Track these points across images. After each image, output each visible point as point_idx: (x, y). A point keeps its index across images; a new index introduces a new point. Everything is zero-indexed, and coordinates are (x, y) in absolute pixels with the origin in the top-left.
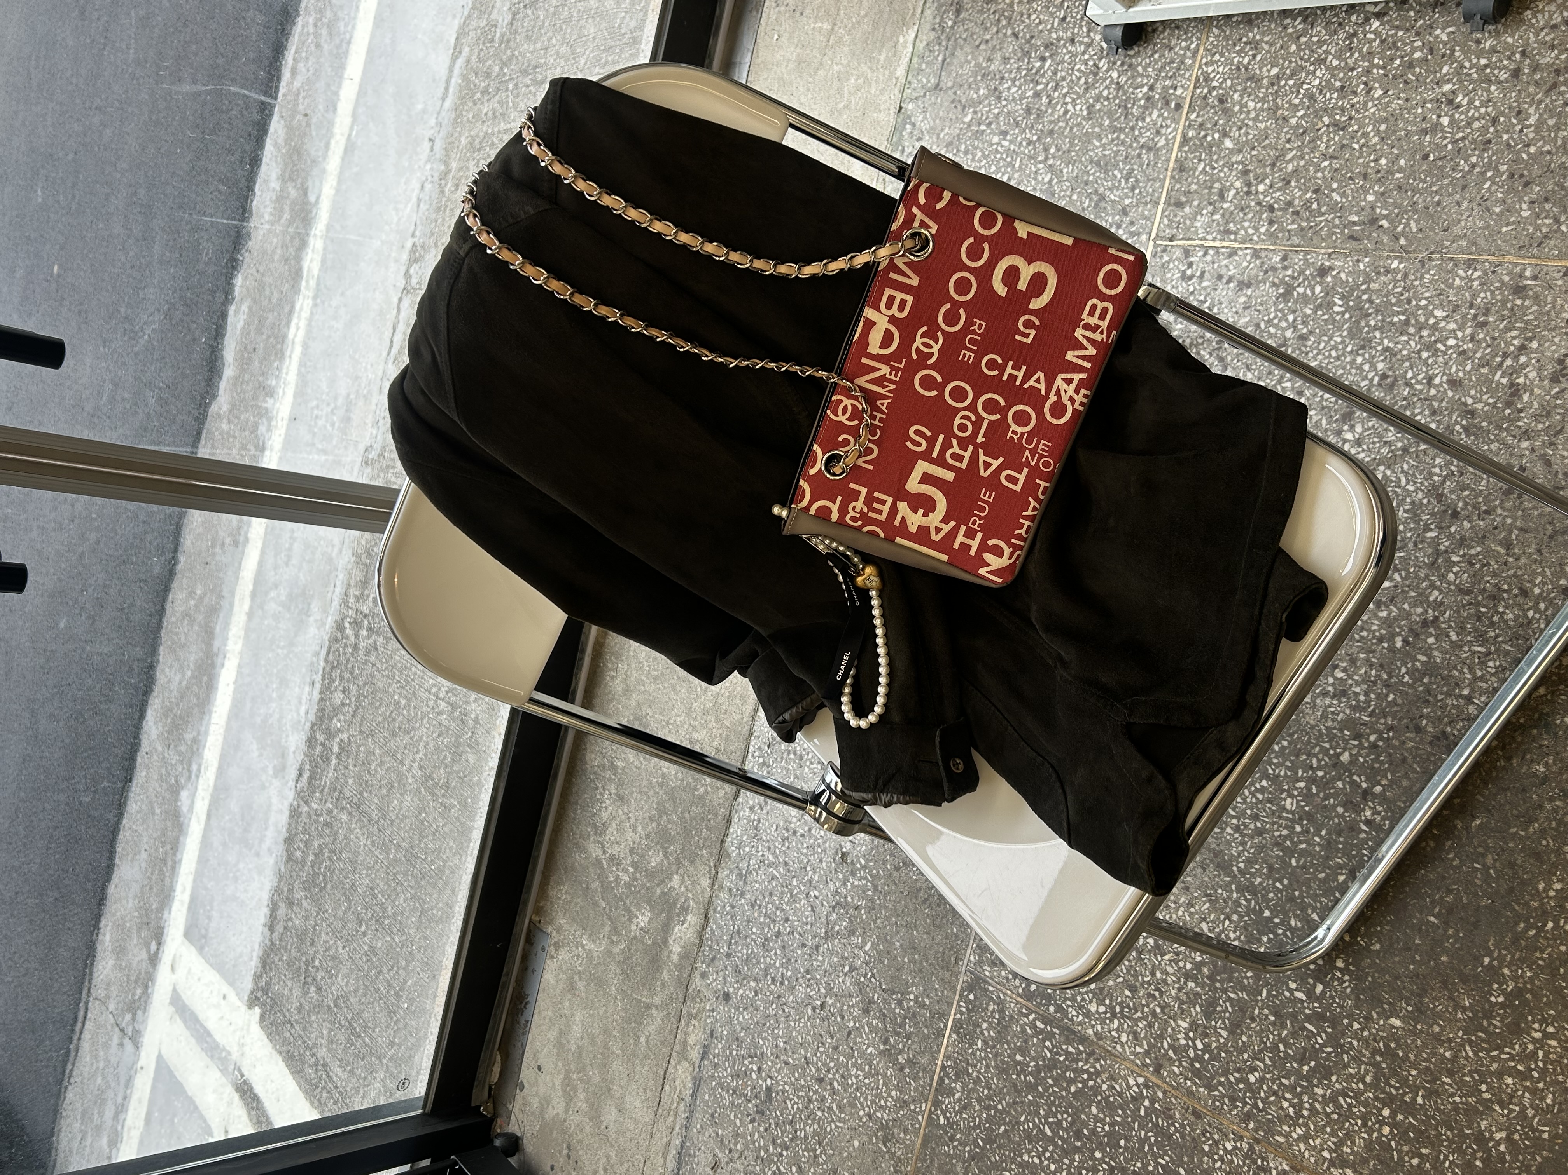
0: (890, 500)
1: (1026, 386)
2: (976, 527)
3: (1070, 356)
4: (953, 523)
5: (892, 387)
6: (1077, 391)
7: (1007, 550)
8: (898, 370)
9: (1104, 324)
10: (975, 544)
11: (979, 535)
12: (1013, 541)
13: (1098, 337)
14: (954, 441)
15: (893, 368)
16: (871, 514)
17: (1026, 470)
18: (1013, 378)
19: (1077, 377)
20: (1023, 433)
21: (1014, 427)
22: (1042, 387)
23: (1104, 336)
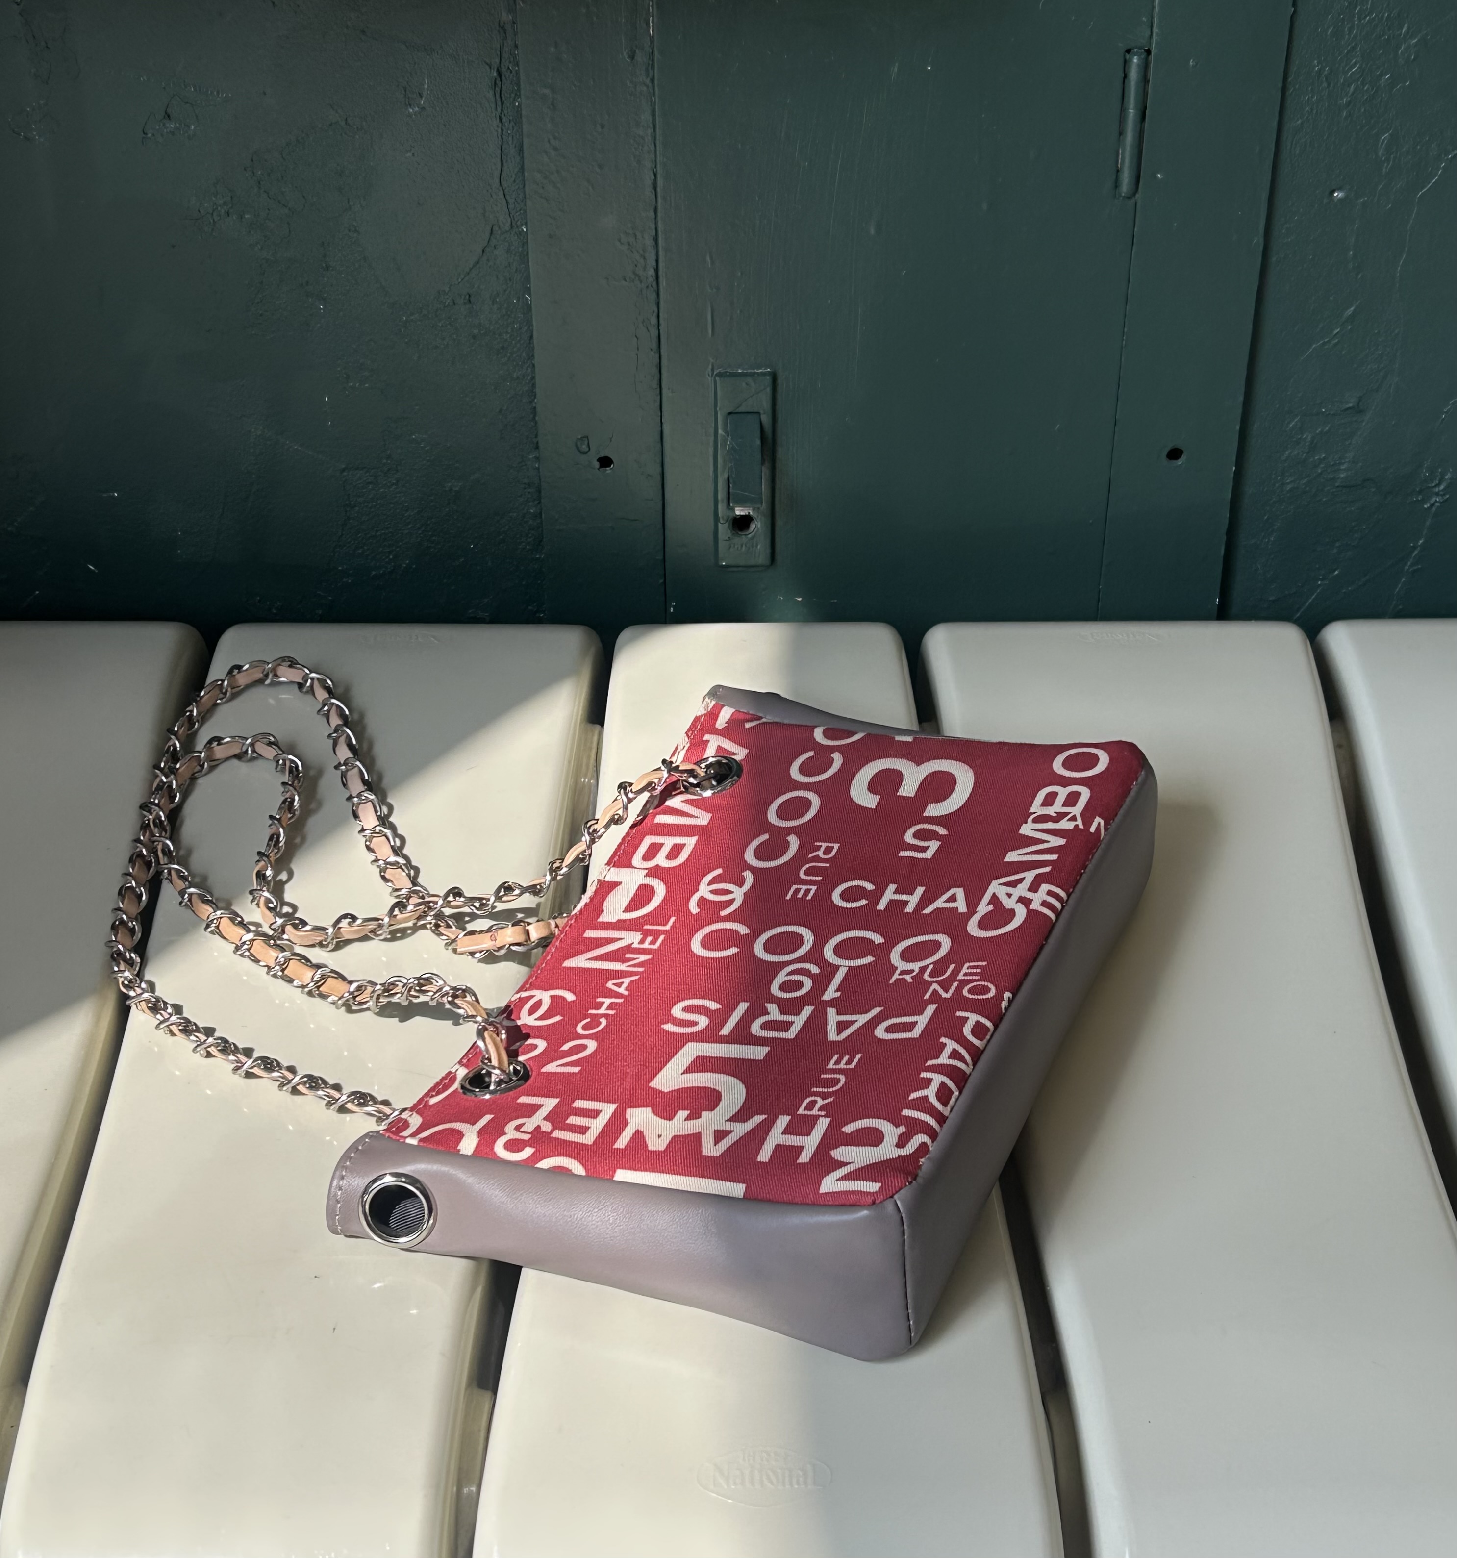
0: (608, 1110)
1: (927, 911)
2: (815, 1112)
3: (1012, 857)
4: (758, 1119)
5: (643, 958)
6: (1034, 888)
7: (891, 1132)
8: (656, 935)
9: (1077, 810)
10: (810, 1143)
11: (823, 1124)
12: (906, 1112)
13: (1065, 824)
14: (772, 1008)
15: (646, 934)
16: (558, 1134)
17: (931, 1009)
18: (896, 906)
19: (1029, 876)
20: (923, 969)
21: (902, 965)
22: (961, 906)
23: (1079, 822)
